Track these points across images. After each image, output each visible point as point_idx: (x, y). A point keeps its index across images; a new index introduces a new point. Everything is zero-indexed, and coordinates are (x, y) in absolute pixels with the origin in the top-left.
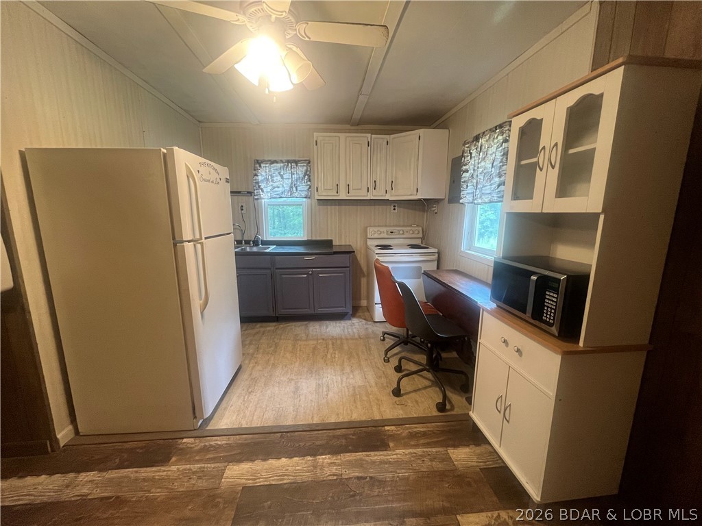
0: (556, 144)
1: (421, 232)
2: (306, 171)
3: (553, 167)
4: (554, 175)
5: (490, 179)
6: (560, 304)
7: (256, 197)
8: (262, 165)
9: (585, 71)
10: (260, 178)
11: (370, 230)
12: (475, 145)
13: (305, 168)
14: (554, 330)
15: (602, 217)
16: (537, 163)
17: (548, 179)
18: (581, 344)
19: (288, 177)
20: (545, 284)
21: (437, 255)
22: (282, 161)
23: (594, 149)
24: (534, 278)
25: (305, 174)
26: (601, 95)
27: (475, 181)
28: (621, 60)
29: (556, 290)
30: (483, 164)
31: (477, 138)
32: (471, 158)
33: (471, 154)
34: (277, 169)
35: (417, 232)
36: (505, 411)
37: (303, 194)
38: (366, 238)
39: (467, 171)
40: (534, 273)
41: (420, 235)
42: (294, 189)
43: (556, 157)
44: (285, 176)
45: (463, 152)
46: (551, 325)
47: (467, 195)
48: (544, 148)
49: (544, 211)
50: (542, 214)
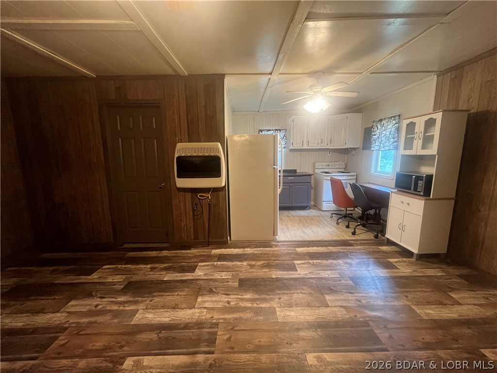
0: (421, 132)
1: (344, 165)
2: (285, 135)
3: (420, 139)
4: (421, 142)
5: (389, 139)
6: (424, 185)
8: (263, 132)
9: (431, 111)
11: (317, 164)
12: (380, 123)
13: (284, 133)
14: (422, 193)
15: (437, 156)
16: (414, 137)
17: (418, 143)
18: (431, 197)
20: (418, 178)
21: (355, 176)
22: (273, 130)
23: (434, 135)
24: (414, 177)
25: (284, 136)
26: (436, 119)
27: (380, 140)
28: (441, 110)
29: (422, 180)
30: (384, 132)
31: (381, 120)
32: (378, 129)
33: (378, 127)
35: (341, 165)
36: (402, 228)
38: (314, 168)
39: (375, 135)
40: (414, 175)
41: (344, 167)
43: (421, 136)
45: (373, 125)
46: (421, 192)
47: (375, 146)
48: (416, 132)
49: (417, 154)
50: (416, 155)
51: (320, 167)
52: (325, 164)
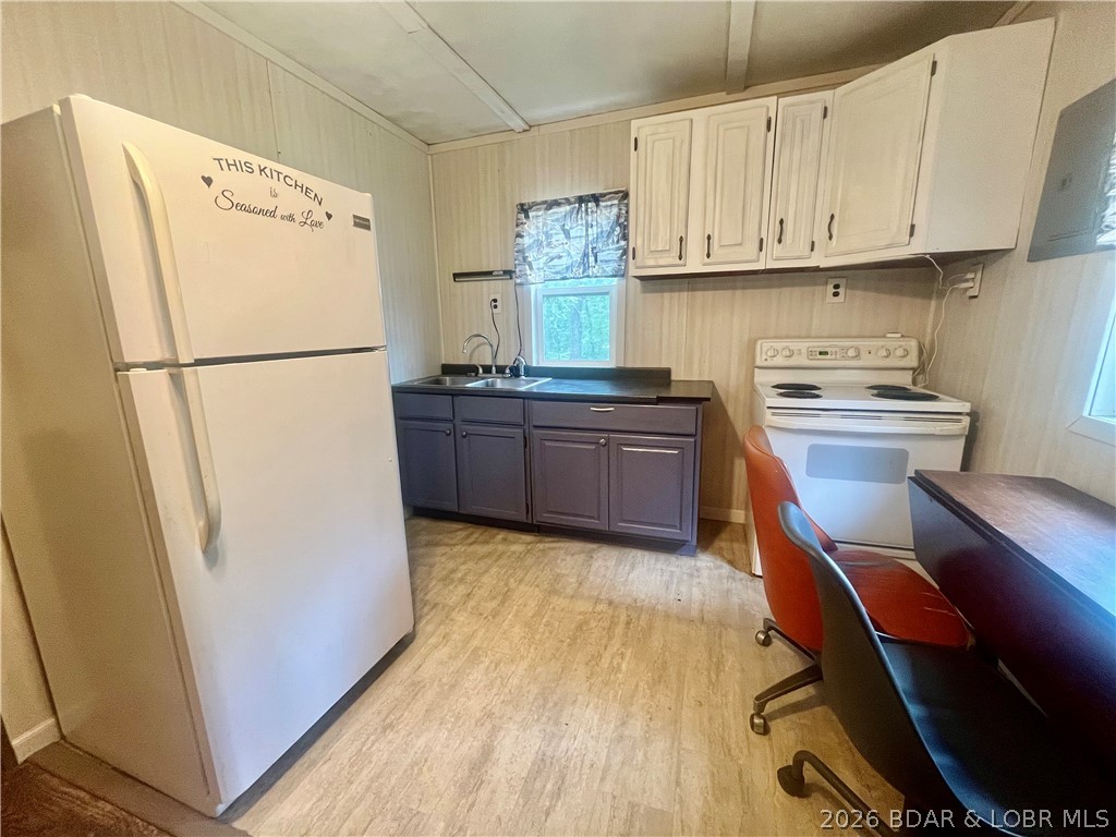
1: (914, 353)
2: (618, 216)
7: (518, 281)
8: (531, 214)
10: (527, 241)
11: (764, 346)
13: (616, 210)
19: (578, 234)
21: (966, 421)
22: (568, 201)
25: (616, 223)
34: (557, 220)
35: (900, 352)
37: (610, 268)
38: (752, 367)
41: (913, 361)
42: (592, 259)
44: (572, 234)
51: (779, 361)
52: (803, 345)
